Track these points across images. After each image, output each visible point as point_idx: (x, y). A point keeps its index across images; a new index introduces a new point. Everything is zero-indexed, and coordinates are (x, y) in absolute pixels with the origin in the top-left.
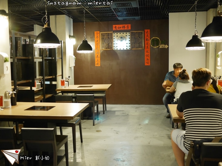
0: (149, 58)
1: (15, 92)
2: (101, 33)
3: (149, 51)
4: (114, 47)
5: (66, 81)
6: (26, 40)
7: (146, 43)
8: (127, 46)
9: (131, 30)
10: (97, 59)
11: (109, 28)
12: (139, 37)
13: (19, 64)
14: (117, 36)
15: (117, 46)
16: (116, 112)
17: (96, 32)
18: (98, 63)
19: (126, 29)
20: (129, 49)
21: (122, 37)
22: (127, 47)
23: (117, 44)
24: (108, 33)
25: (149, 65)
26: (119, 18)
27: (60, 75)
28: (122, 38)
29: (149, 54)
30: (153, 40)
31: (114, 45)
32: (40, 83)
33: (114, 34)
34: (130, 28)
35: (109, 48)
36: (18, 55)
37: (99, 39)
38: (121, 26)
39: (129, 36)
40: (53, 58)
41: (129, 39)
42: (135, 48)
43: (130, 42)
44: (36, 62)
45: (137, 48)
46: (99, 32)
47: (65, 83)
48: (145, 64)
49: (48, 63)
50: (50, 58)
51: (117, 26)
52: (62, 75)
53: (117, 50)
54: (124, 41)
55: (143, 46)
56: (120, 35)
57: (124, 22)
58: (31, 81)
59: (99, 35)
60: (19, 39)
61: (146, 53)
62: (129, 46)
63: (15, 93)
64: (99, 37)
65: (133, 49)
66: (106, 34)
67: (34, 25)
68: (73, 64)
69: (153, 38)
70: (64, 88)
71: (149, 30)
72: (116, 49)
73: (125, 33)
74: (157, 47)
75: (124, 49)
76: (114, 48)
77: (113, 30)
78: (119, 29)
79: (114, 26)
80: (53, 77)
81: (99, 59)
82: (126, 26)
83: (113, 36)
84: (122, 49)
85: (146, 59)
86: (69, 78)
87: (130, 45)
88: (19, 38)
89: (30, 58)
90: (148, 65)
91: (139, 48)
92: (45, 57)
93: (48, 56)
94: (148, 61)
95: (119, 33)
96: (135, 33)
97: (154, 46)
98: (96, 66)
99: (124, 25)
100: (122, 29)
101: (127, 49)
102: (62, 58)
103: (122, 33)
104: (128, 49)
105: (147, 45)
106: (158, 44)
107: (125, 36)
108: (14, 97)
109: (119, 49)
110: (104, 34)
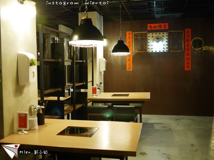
0: (190, 62)
1: (43, 107)
2: (134, 33)
3: (190, 54)
4: (149, 48)
5: (98, 89)
6: (54, 38)
7: (186, 44)
8: (164, 48)
9: (169, 29)
10: (129, 62)
11: (143, 28)
12: (178, 37)
13: (47, 68)
14: (153, 37)
15: (152, 48)
16: (154, 125)
17: (127, 32)
18: (130, 67)
19: (162, 28)
20: (167, 51)
21: (159, 37)
22: (164, 50)
23: (152, 45)
24: (142, 34)
25: (190, 69)
26: (157, 16)
27: (90, 82)
28: (158, 39)
29: (190, 57)
30: (195, 41)
31: (149, 47)
32: (68, 91)
33: (149, 34)
34: (167, 28)
35: (142, 50)
36: (46, 56)
37: (131, 40)
38: (157, 25)
39: (167, 36)
40: (84, 61)
41: (166, 40)
42: (173, 50)
43: (167, 43)
44: (66, 66)
45: (175, 50)
46: (131, 32)
47: (97, 90)
48: (185, 69)
49: (78, 67)
50: (81, 61)
51: (153, 25)
52: (93, 81)
53: (152, 53)
54: (160, 42)
55: (183, 47)
56: (156, 35)
57: (161, 20)
58: (60, 90)
59: (131, 35)
60: (48, 37)
61: (186, 56)
62: (167, 48)
63: (43, 109)
64: (131, 37)
65: (170, 51)
66: (139, 34)
67: (59, 25)
68: (103, 69)
69: (195, 38)
70: (95, 96)
71: (190, 29)
72: (151, 51)
73: (162, 33)
74: (200, 49)
75: (161, 52)
76: (149, 50)
77: (148, 29)
78: (154, 29)
79: (149, 25)
80: (84, 83)
81: (131, 62)
82: (163, 25)
83: (148, 36)
84: (158, 51)
85: (186, 63)
86: (100, 85)
87: (167, 46)
88: (48, 34)
89: (60, 60)
90: (188, 69)
91: (178, 50)
92: (76, 60)
93: (79, 59)
94: (188, 65)
95: (154, 33)
96: (173, 33)
97: (195, 48)
98: (127, 70)
99: (161, 24)
100: (158, 28)
101: (163, 51)
102: (92, 62)
103: (158, 33)
104: (165, 51)
105: (187, 47)
106: (200, 46)
107: (162, 37)
108: (42, 113)
109: (154, 51)
110: (138, 34)
